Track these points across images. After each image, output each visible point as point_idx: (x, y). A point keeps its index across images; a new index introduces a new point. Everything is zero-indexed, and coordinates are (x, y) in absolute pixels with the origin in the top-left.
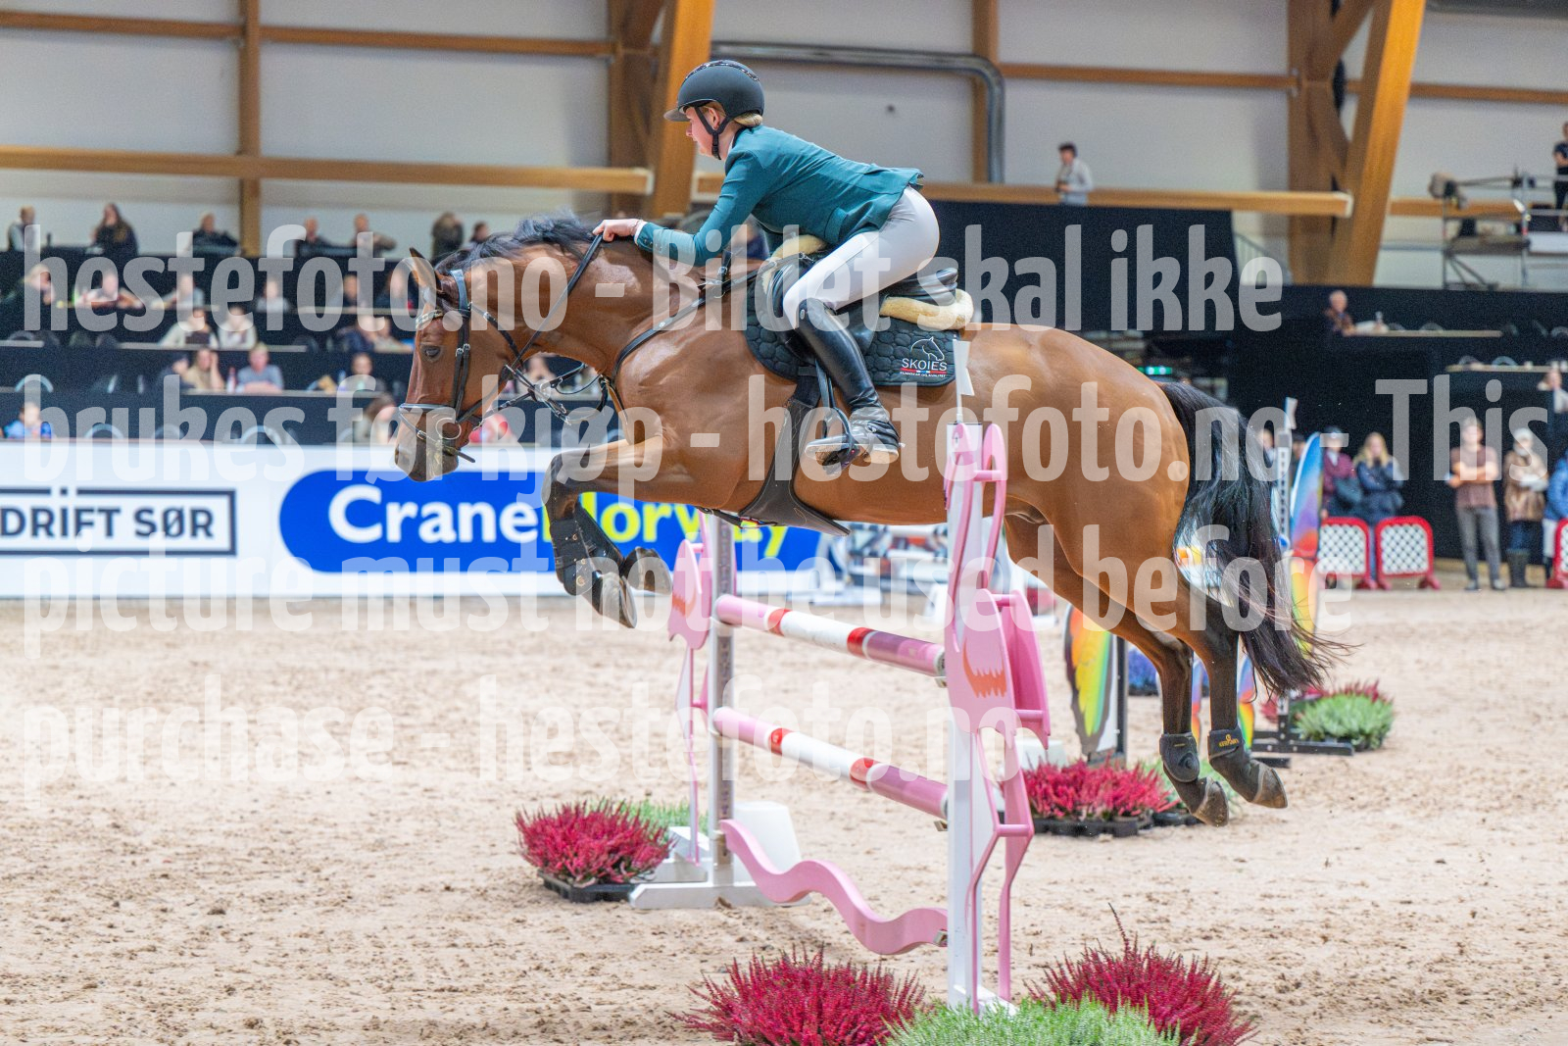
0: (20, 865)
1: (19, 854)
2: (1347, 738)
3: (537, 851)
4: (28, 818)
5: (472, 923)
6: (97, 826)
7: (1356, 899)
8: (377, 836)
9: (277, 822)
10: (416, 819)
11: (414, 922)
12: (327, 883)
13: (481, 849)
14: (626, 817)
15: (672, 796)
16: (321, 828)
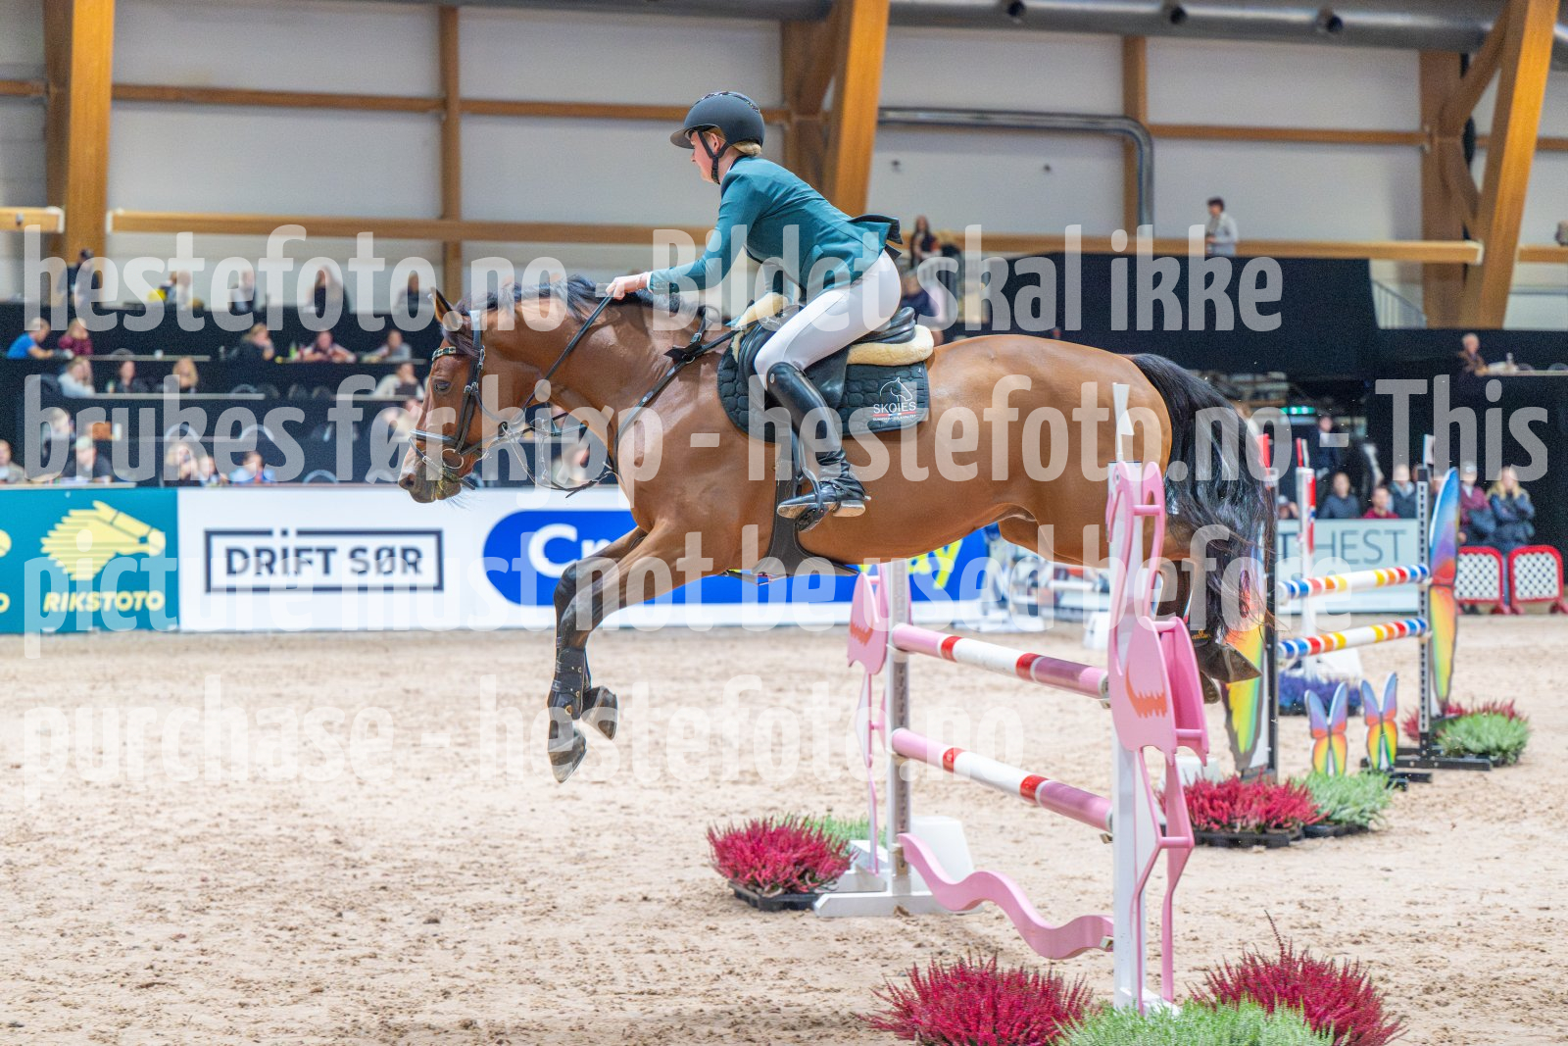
0: (250, 879)
1: (249, 868)
2: (1485, 754)
3: (727, 863)
4: (257, 835)
5: (668, 930)
6: (320, 842)
7: (1497, 906)
8: (579, 850)
9: (486, 837)
10: (614, 834)
11: (615, 930)
12: (533, 894)
13: (676, 862)
14: (809, 832)
15: (852, 811)
16: (526, 843)
